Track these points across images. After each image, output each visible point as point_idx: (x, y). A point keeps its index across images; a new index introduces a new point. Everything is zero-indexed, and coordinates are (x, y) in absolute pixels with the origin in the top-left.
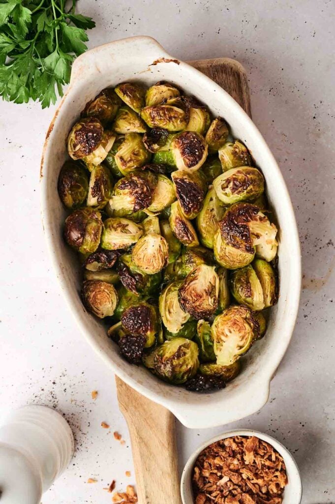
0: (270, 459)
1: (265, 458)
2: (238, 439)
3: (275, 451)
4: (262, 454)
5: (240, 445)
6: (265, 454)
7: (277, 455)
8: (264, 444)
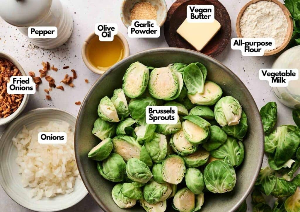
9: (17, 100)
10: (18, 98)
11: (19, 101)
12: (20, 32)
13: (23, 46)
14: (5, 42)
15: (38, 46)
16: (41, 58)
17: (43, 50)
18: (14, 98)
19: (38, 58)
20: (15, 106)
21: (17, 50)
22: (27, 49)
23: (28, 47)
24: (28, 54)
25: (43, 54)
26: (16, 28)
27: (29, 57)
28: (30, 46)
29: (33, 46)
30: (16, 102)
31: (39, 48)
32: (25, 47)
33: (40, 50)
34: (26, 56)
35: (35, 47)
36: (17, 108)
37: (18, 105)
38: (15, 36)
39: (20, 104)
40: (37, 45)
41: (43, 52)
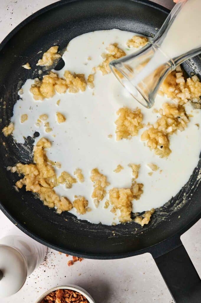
0: (73, 297)
1: (70, 298)
2: (52, 294)
3: (75, 292)
4: (68, 296)
5: (54, 297)
6: (70, 295)
7: (77, 293)
8: (66, 291)
9: (75, 296)
10: (73, 295)
11: (75, 294)
12: (32, 274)
13: (45, 271)
14: (41, 288)
15: (44, 257)
16: (56, 255)
17: (48, 253)
18: (73, 298)
19: (55, 257)
20: (80, 297)
21: (48, 277)
22: (47, 267)
23: (45, 267)
24: (52, 267)
25: (52, 253)
26: (28, 278)
27: (55, 266)
28: (45, 265)
29: (44, 262)
30: (76, 296)
31: (46, 257)
32: (46, 269)
33: (48, 255)
34: (53, 268)
35: (45, 261)
36: (82, 295)
37: (79, 295)
38: (35, 278)
39: (78, 293)
40: (44, 259)
41: (50, 253)
